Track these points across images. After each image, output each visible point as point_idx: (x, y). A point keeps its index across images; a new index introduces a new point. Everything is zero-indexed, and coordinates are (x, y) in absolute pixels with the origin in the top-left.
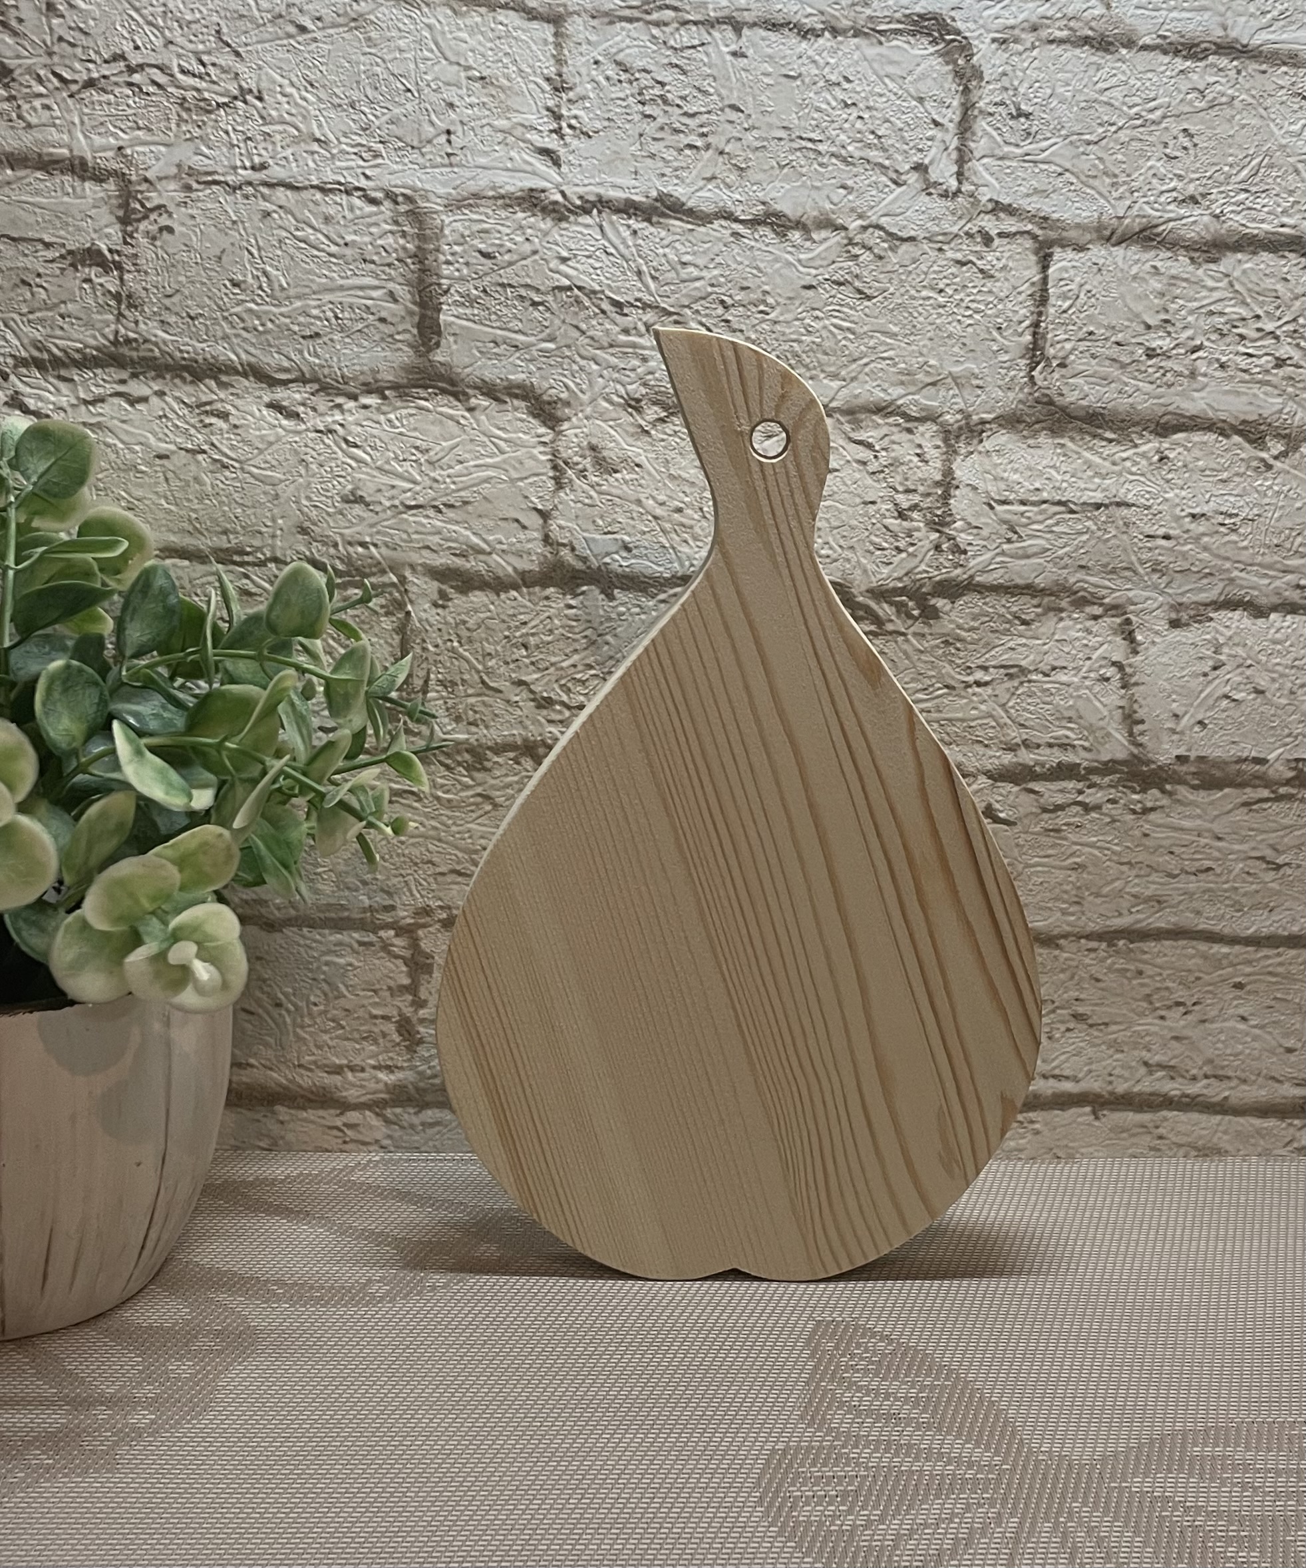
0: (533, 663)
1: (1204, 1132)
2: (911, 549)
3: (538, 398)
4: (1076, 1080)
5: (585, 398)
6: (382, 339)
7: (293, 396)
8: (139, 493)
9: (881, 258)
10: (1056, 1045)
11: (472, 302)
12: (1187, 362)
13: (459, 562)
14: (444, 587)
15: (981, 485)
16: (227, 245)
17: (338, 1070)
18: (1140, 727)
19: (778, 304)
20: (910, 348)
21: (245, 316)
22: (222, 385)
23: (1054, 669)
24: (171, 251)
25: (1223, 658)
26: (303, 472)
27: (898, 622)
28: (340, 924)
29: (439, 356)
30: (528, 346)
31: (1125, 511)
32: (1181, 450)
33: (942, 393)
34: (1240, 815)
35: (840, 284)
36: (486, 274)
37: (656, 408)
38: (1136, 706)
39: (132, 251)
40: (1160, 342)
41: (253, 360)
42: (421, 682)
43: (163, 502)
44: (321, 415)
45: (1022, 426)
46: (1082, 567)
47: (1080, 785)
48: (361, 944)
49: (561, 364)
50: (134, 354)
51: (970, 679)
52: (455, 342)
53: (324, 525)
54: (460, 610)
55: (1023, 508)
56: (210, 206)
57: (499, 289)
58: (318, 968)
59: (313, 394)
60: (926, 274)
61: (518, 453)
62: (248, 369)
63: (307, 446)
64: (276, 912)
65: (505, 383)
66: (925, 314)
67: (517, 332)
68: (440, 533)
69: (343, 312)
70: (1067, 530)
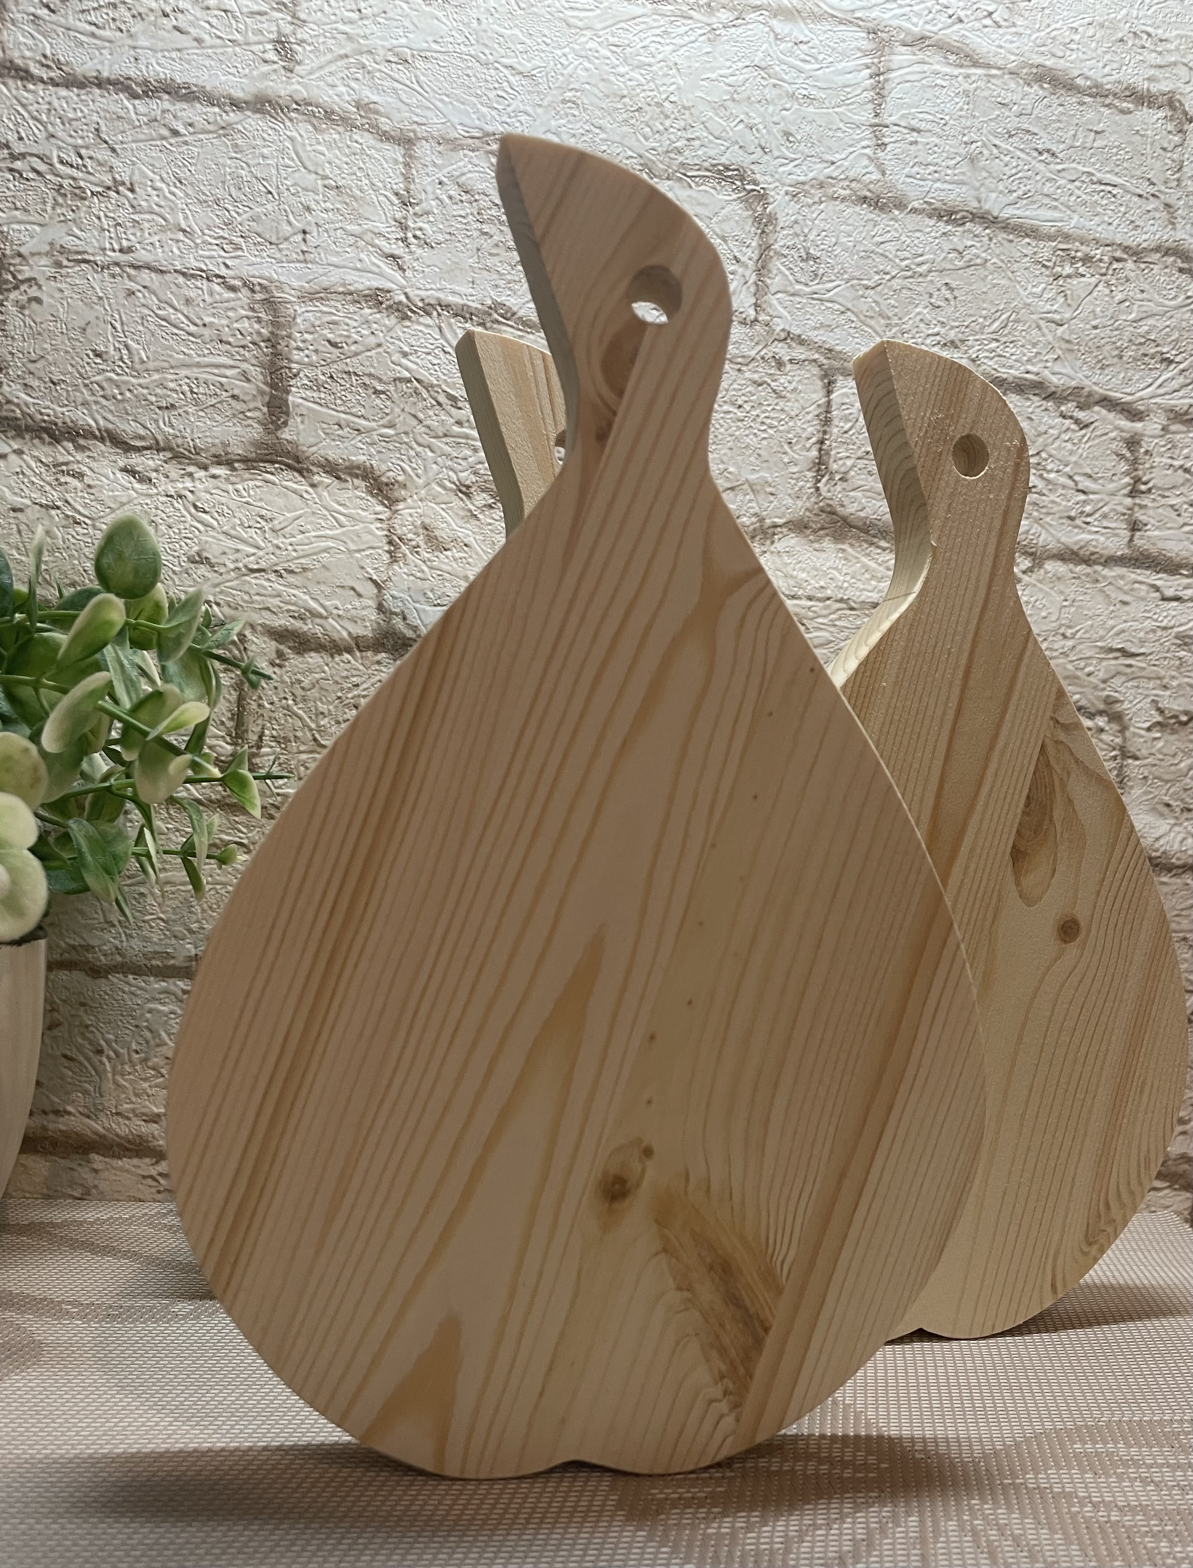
3: (377, 479)
5: (420, 481)
6: (234, 416)
7: (145, 462)
11: (319, 386)
13: (298, 624)
14: (282, 647)
16: (92, 319)
21: (105, 385)
22: (80, 448)
24: (38, 320)
29: (286, 434)
30: (370, 431)
33: (740, 497)
36: (333, 362)
37: (484, 495)
41: (110, 426)
42: (255, 738)
43: (14, 552)
44: (172, 481)
45: (808, 532)
48: (185, 992)
49: (400, 450)
52: (302, 422)
53: (170, 583)
54: (296, 670)
55: (810, 603)
56: (77, 282)
57: (345, 376)
58: (142, 1015)
59: (166, 462)
60: (727, 390)
61: (357, 527)
62: (105, 435)
63: (157, 508)
64: (102, 958)
65: (347, 464)
66: (726, 426)
67: (359, 417)
68: (279, 596)
69: (198, 386)
70: (849, 625)
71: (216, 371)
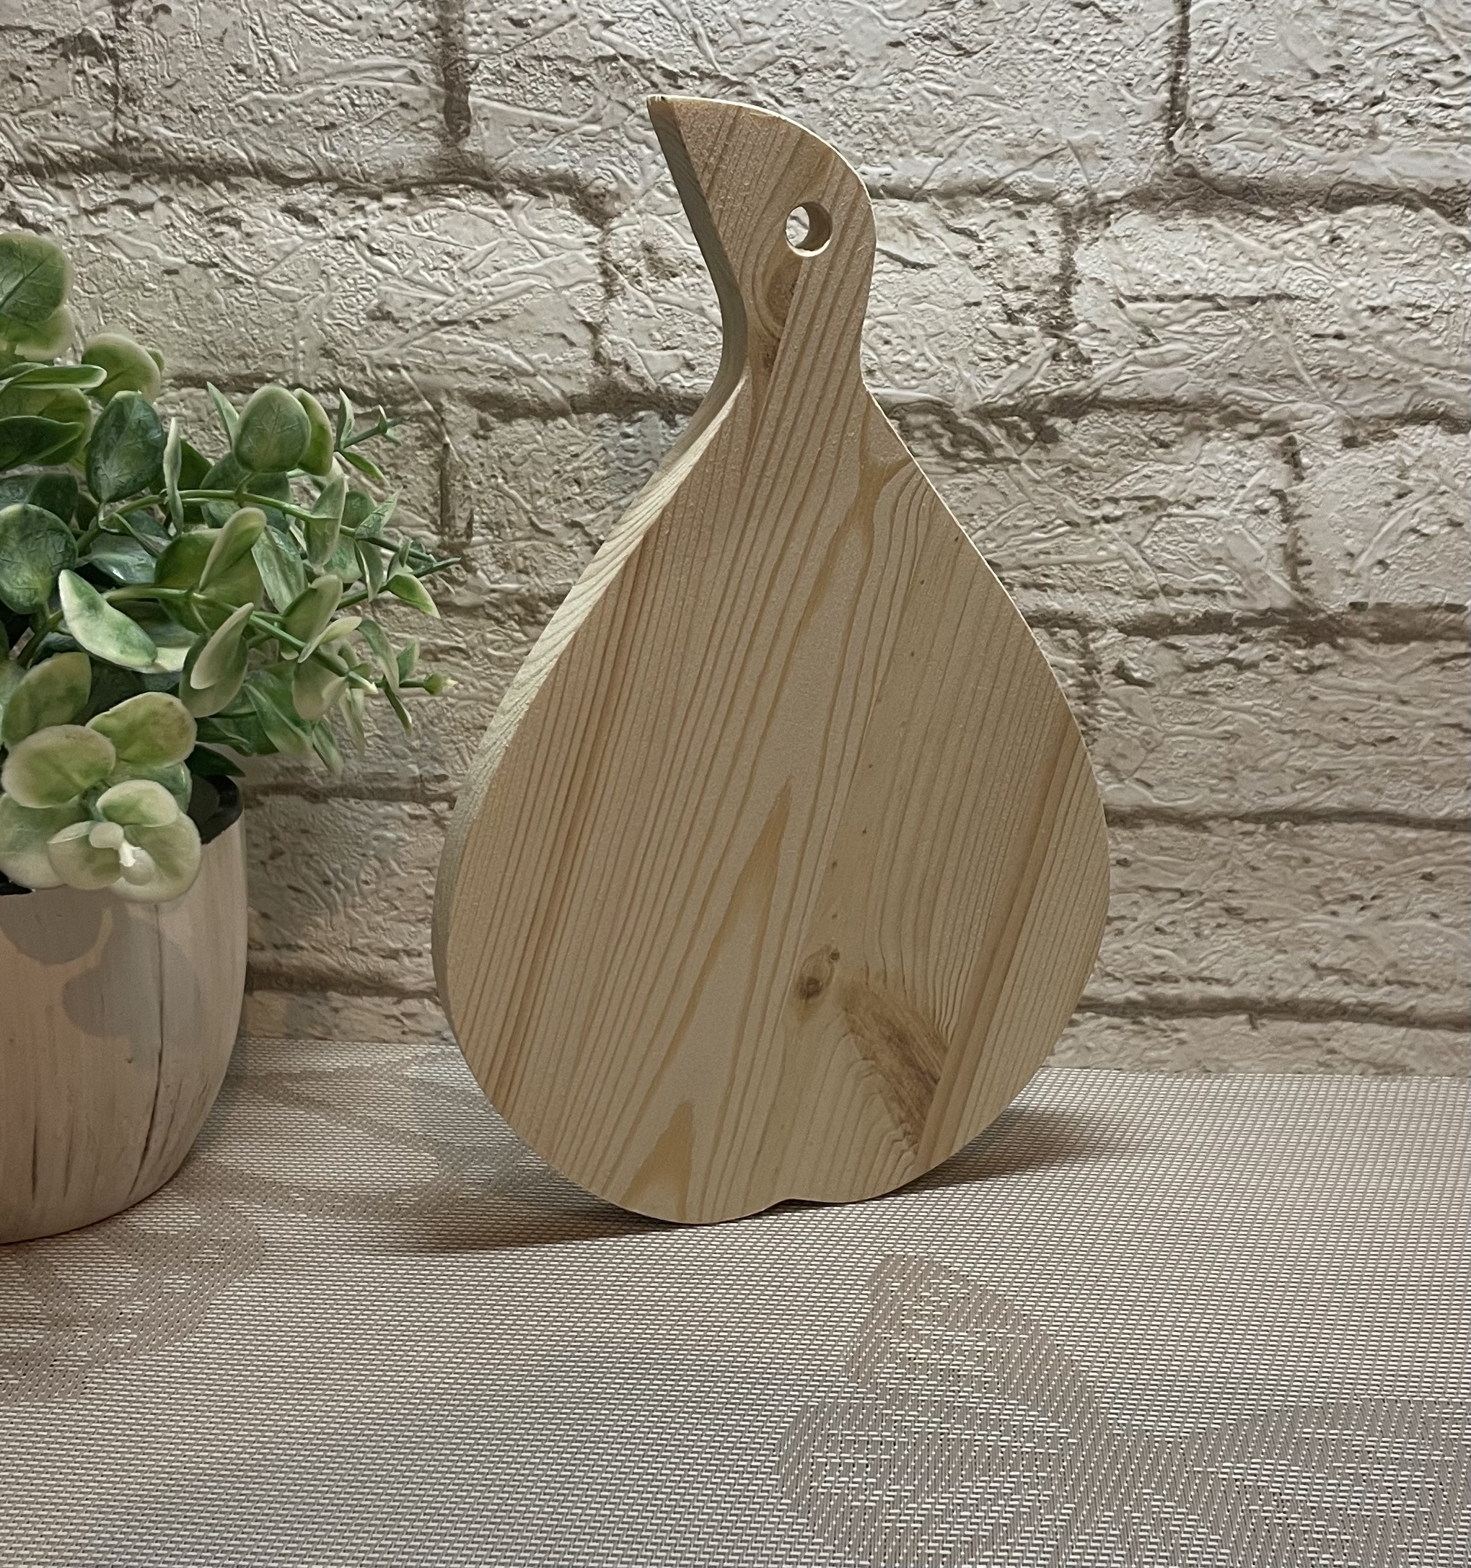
0: (587, 502)
1: (1386, 1047)
2: (1023, 359)
3: (583, 191)
4: (1228, 983)
5: (637, 189)
6: (406, 129)
7: (309, 198)
8: (147, 314)
9: (982, 4)
10: (1205, 943)
11: (503, 79)
12: (1365, 117)
13: (500, 386)
14: (484, 415)
15: (1108, 280)
16: (229, 25)
17: (394, 955)
18: (1306, 569)
19: (859, 66)
20: (1020, 114)
21: (252, 106)
22: (234, 188)
23: (1199, 499)
24: (168, 34)
25: (1410, 483)
26: (324, 285)
27: (1009, 447)
28: (390, 796)
29: (469, 146)
30: (570, 130)
31: (1286, 305)
32: (1357, 228)
33: (1060, 167)
34: (1432, 674)
35: (934, 39)
36: (519, 46)
38: (1300, 544)
39: (125, 36)
40: (1330, 94)
41: (264, 157)
42: (464, 525)
43: (174, 323)
44: (341, 219)
45: (1158, 205)
46: (1233, 375)
47: (1231, 639)
48: (412, 817)
49: (608, 150)
50: (136, 156)
51: (1097, 514)
53: (350, 346)
54: (503, 441)
55: (1159, 306)
57: (534, 62)
58: (367, 843)
59: (331, 195)
60: (1037, 21)
61: (562, 257)
62: (258, 167)
63: (326, 256)
64: (319, 781)
65: (545, 175)
66: (1038, 70)
67: (555, 113)
68: (477, 353)
69: (360, 97)
70: (1215, 331)
71: (379, 75)
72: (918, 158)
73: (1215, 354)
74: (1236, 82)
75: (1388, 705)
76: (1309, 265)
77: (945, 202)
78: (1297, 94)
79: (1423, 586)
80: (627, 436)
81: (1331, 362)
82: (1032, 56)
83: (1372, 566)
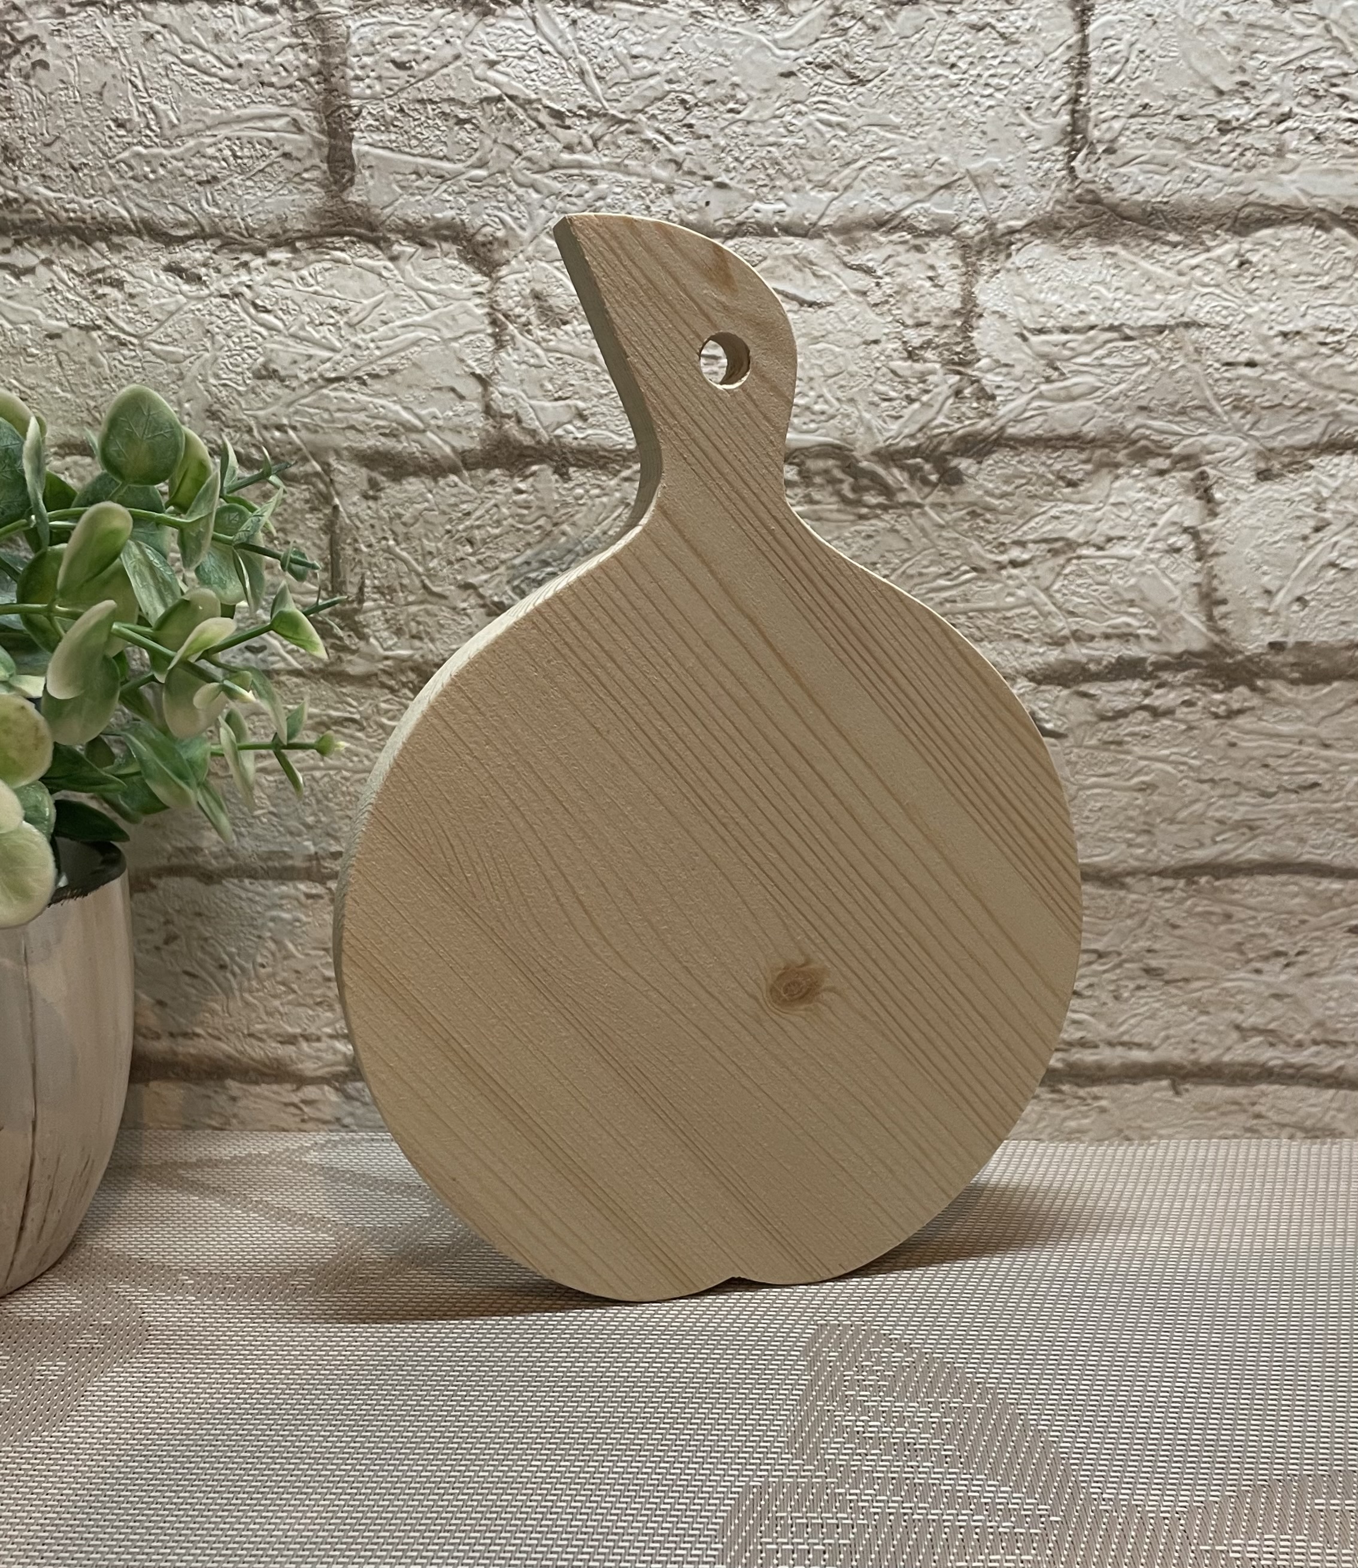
0: (480, 562)
1: (1313, 1110)
2: (925, 398)
3: (470, 239)
4: (1150, 1048)
5: (526, 235)
6: (289, 180)
7: (192, 255)
8: (31, 380)
9: (875, 29)
10: (1125, 1007)
11: (387, 125)
12: (1272, 135)
13: (390, 443)
14: (374, 474)
15: (1011, 312)
16: (108, 79)
17: (291, 1040)
18: (1223, 609)
19: (751, 99)
20: (916, 143)
21: (133, 162)
22: (116, 248)
23: (1109, 540)
24: (47, 90)
25: (1328, 515)
26: (208, 345)
27: (912, 490)
28: (286, 874)
29: (354, 196)
30: (456, 175)
31: (1194, 334)
32: (1267, 251)
33: (959, 197)
35: (827, 67)
36: (402, 90)
38: (1215, 582)
40: (1235, 111)
41: (145, 215)
42: (355, 590)
43: (58, 389)
44: (226, 276)
45: (1060, 234)
46: (1142, 408)
47: (1146, 685)
48: (309, 896)
49: (495, 196)
50: (16, 217)
51: (1004, 558)
52: (372, 176)
53: (236, 407)
54: (393, 501)
55: (1064, 337)
56: (86, 32)
57: (418, 106)
58: (264, 925)
59: (215, 252)
60: (933, 45)
61: (451, 307)
62: (140, 225)
63: (211, 314)
64: (213, 862)
65: (432, 224)
66: (934, 97)
67: (441, 159)
68: (365, 409)
69: (241, 148)
70: (1123, 362)
71: (260, 125)
72: (813, 193)
73: (1123, 386)
74: (1138, 102)
75: (1311, 749)
76: (1218, 291)
77: (841, 238)
78: (1201, 112)
79: (1343, 623)
80: (520, 492)
81: (1244, 391)
82: (928, 82)
83: (1291, 603)
